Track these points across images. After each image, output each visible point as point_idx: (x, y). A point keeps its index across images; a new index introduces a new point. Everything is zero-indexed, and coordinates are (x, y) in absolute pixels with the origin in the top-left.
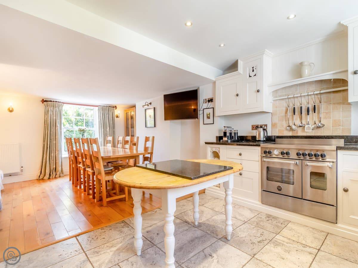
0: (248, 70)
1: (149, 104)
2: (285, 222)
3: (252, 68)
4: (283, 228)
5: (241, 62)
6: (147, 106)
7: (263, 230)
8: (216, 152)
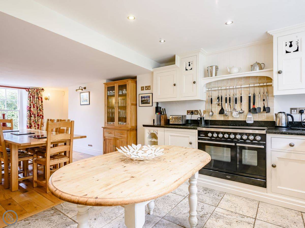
0: (185, 64)
1: (83, 89)
2: (220, 193)
3: (189, 63)
4: (221, 200)
5: (178, 57)
6: (81, 90)
7: (203, 204)
8: (154, 133)
